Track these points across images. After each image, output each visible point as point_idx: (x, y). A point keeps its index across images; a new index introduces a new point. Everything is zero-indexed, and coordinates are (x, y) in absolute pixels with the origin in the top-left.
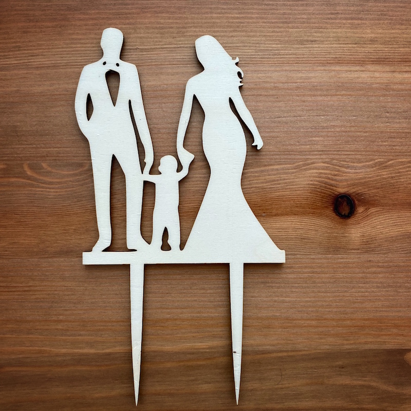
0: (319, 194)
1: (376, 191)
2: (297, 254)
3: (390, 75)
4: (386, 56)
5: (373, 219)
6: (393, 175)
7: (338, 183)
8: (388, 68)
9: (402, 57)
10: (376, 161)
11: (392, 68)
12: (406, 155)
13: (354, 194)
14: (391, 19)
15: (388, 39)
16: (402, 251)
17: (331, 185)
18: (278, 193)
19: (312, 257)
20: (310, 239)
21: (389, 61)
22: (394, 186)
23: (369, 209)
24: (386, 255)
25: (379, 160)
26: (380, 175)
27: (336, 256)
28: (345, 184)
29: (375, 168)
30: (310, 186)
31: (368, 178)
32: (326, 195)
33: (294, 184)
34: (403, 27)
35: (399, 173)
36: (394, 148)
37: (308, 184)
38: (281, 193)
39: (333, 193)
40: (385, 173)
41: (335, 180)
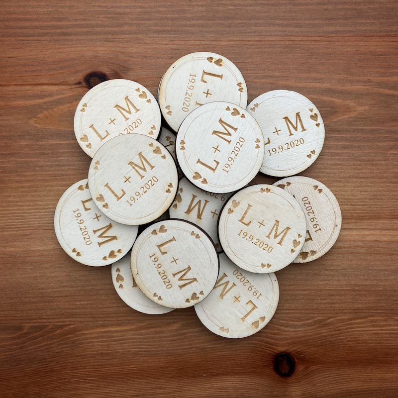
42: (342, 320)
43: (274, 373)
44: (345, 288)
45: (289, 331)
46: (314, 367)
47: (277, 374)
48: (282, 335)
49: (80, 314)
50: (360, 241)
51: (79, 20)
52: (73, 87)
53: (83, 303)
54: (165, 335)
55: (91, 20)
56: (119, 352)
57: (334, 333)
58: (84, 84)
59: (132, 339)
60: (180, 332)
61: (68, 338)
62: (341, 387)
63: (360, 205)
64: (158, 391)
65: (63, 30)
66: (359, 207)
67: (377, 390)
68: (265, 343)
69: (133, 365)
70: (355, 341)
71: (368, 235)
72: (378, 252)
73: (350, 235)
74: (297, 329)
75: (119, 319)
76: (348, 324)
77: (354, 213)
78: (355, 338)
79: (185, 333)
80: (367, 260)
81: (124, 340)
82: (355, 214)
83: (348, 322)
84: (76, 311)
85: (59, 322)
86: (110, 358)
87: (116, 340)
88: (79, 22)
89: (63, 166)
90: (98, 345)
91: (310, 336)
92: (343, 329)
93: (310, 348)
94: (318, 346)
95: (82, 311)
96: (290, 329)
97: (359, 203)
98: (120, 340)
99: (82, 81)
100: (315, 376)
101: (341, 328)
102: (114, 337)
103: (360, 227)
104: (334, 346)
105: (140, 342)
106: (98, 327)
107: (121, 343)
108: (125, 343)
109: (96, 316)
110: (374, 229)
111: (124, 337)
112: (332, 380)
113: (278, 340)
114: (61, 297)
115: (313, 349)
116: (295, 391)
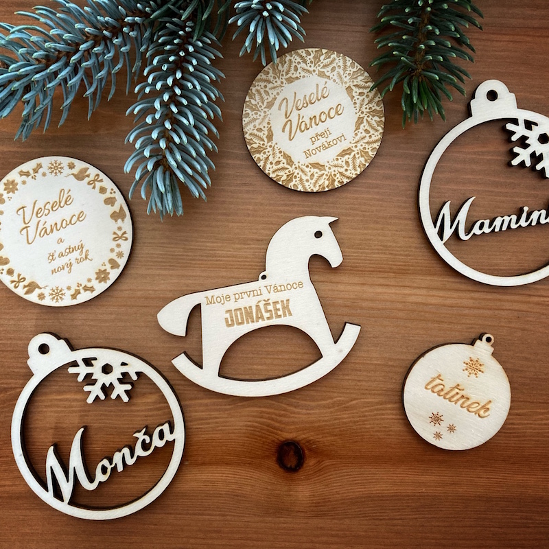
0: (259, 438)
1: (332, 438)
2: (227, 515)
3: (358, 288)
4: (354, 263)
5: (328, 474)
6: (356, 419)
7: (283, 426)
8: (356, 280)
9: (374, 266)
10: (335, 399)
11: (361, 280)
12: (374, 394)
13: (303, 441)
14: (364, 216)
15: (358, 242)
16: (363, 517)
17: (275, 428)
18: (207, 436)
19: (246, 519)
20: (245, 497)
21: (358, 271)
22: (356, 433)
23: (323, 461)
24: (341, 522)
25: (338, 399)
26: (339, 419)
27: (277, 520)
28: (292, 427)
29: (332, 410)
30: (249, 428)
31: (323, 421)
32: (268, 441)
33: (228, 424)
34: (379, 226)
35: (364, 416)
36: (359, 384)
37: (246, 426)
38: (210, 436)
39: (278, 439)
40: (345, 416)
41: (280, 422)
42: (368, 403)
43: (276, 466)
44: (376, 362)
45: (299, 413)
46: (327, 462)
47: (281, 467)
48: (290, 417)
50: (398, 302)
54: (138, 408)
57: (358, 419)
60: (158, 406)
62: (363, 490)
63: (402, 255)
66: (401, 257)
67: (408, 496)
68: (268, 426)
70: (385, 431)
71: (410, 295)
72: (422, 318)
73: (385, 293)
74: (308, 412)
76: (377, 410)
77: (394, 265)
78: (385, 427)
80: (406, 327)
81: (85, 411)
82: (395, 267)
83: (376, 407)
85: (3, 384)
87: (74, 411)
90: (51, 416)
91: (326, 421)
92: (370, 415)
93: (326, 437)
94: (336, 436)
96: (300, 411)
97: (402, 253)
98: (80, 411)
101: (367, 414)
102: (71, 407)
103: (401, 284)
104: (357, 436)
105: (106, 415)
106: (53, 393)
110: (419, 288)
112: (351, 479)
113: (284, 423)
114: (7, 351)
115: (329, 438)
116: (303, 491)
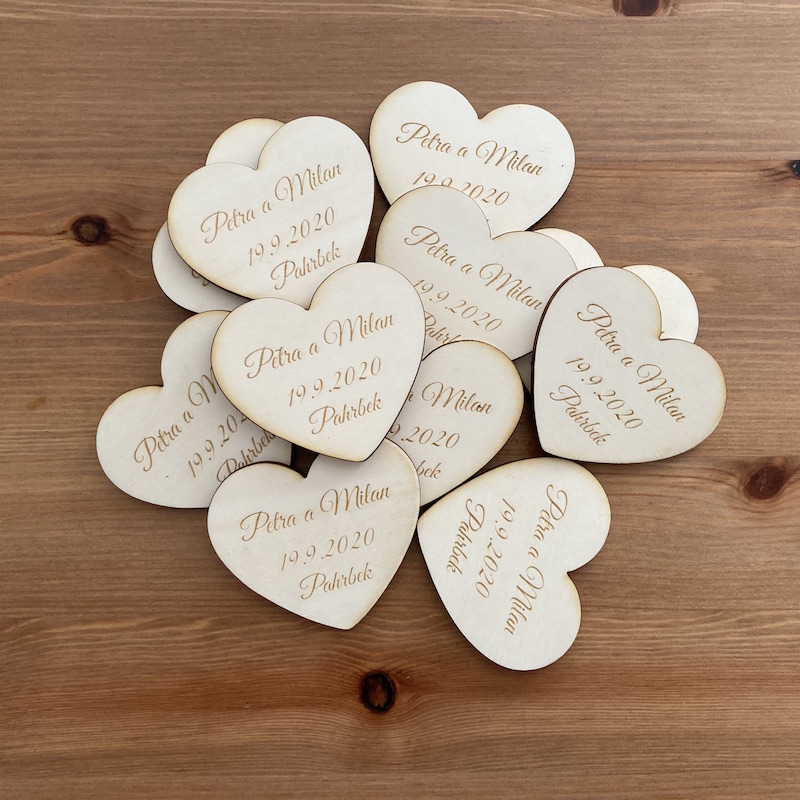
43: (361, 707)
45: (387, 636)
46: (426, 698)
47: (366, 707)
48: (376, 641)
49: (48, 602)
51: (68, 134)
52: (54, 238)
53: (53, 582)
54: (184, 638)
55: (85, 135)
56: (108, 665)
58: (71, 234)
59: (131, 643)
60: (209, 634)
61: (26, 641)
62: (472, 731)
64: (169, 732)
65: (40, 151)
67: (530, 737)
68: (347, 654)
69: (130, 686)
74: (399, 633)
75: (110, 610)
79: (217, 636)
81: (118, 644)
84: (41, 595)
85: (14, 613)
86: (92, 674)
87: (104, 646)
88: (66, 139)
89: (31, 361)
90: (74, 653)
91: (421, 645)
93: (421, 665)
94: (434, 662)
95: (52, 595)
96: (388, 632)
98: (111, 645)
99: (67, 229)
100: (428, 713)
102: (100, 640)
105: (144, 648)
106: (77, 622)
107: (113, 651)
108: (119, 650)
109: (74, 604)
111: (117, 641)
112: (456, 719)
113: (369, 650)
114: (19, 572)
115: (425, 667)
116: (396, 736)
